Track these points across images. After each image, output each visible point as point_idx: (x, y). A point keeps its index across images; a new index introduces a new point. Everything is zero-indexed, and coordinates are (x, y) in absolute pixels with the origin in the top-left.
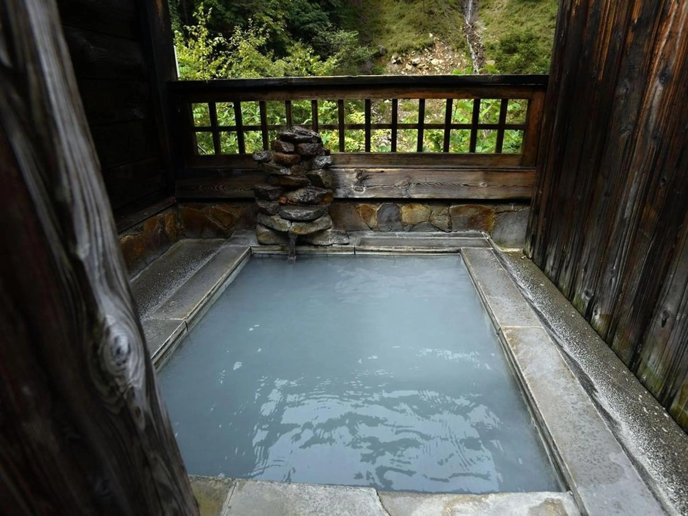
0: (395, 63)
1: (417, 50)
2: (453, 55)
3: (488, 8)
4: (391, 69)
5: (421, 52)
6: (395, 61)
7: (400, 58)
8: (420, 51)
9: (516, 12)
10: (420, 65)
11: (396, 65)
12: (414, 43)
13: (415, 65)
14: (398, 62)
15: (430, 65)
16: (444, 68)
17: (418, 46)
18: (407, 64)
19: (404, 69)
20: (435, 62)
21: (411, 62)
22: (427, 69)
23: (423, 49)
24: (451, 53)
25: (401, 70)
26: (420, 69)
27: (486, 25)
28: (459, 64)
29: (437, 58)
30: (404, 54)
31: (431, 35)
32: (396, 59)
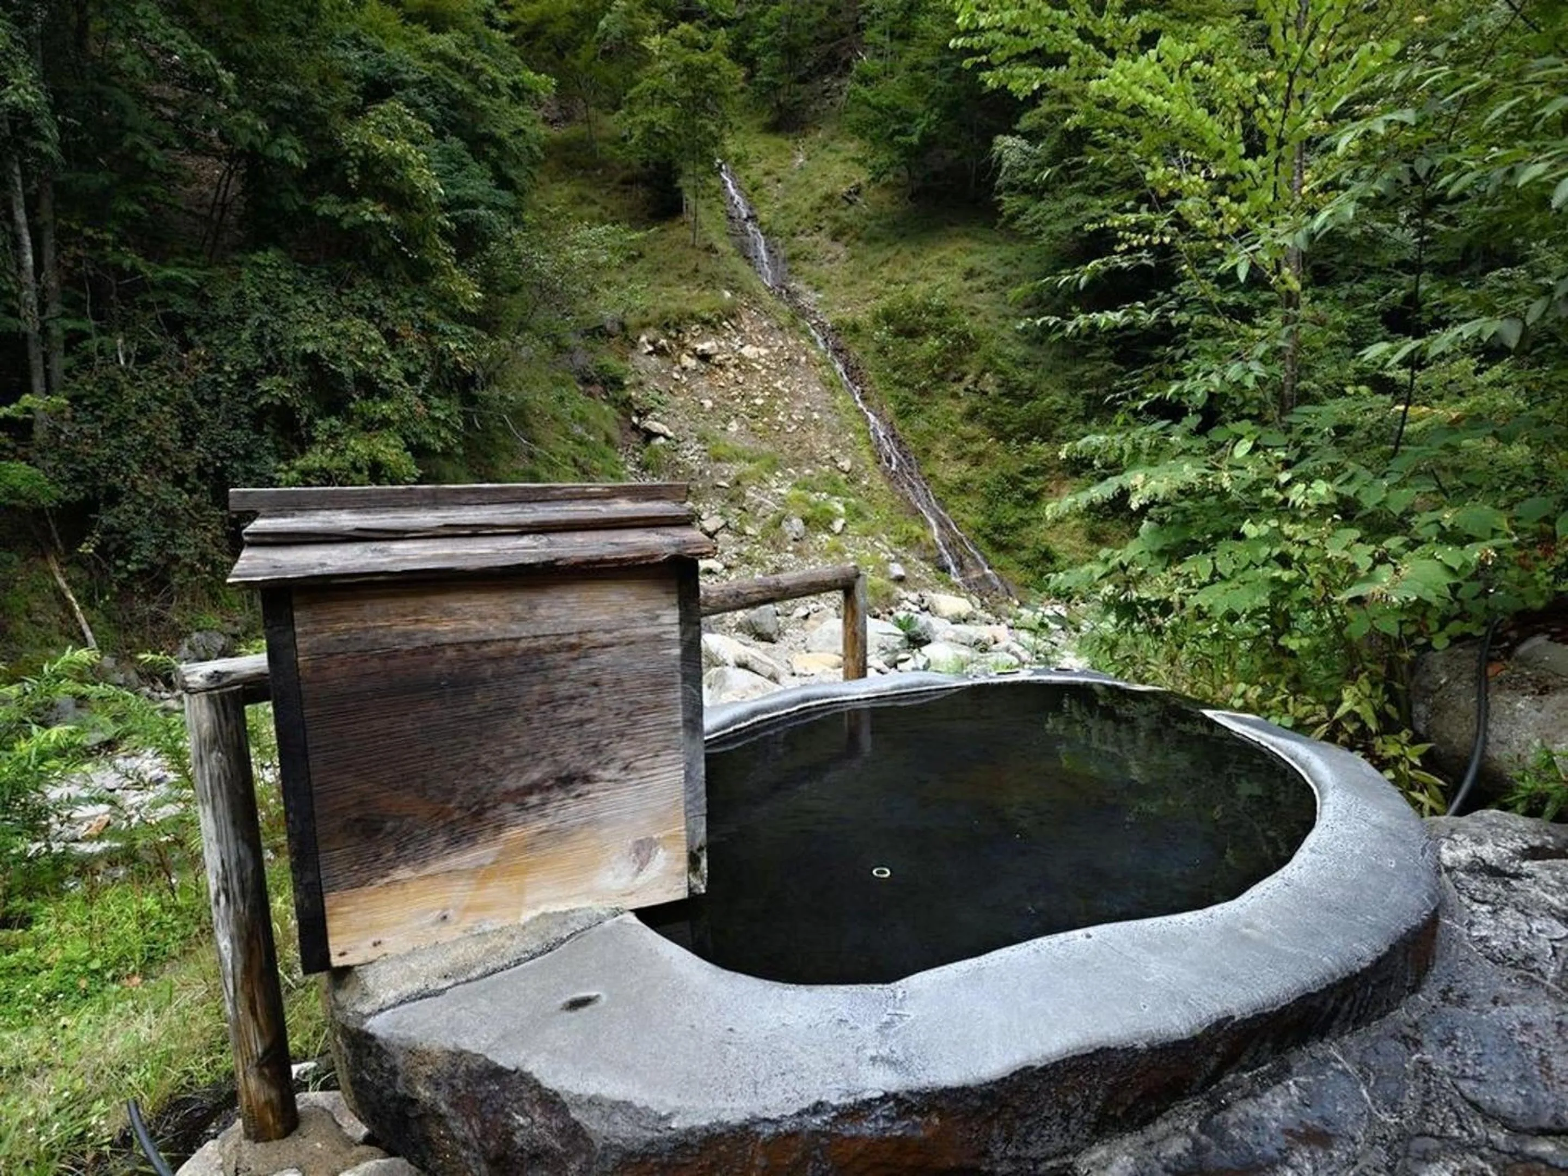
0: (650, 353)
1: (707, 322)
2: (784, 339)
4: (645, 366)
5: (714, 327)
6: (650, 348)
7: (663, 341)
8: (711, 326)
9: (882, 264)
10: (719, 357)
11: (654, 359)
12: (696, 308)
13: (704, 357)
14: (660, 351)
15: (742, 358)
16: (773, 366)
17: (707, 316)
18: (684, 356)
19: (677, 367)
20: (749, 351)
21: (695, 350)
22: (736, 366)
23: (720, 319)
24: (780, 335)
25: (670, 369)
26: (721, 366)
27: (817, 290)
28: (803, 359)
29: (753, 344)
30: (673, 333)
31: (728, 294)
32: (652, 343)
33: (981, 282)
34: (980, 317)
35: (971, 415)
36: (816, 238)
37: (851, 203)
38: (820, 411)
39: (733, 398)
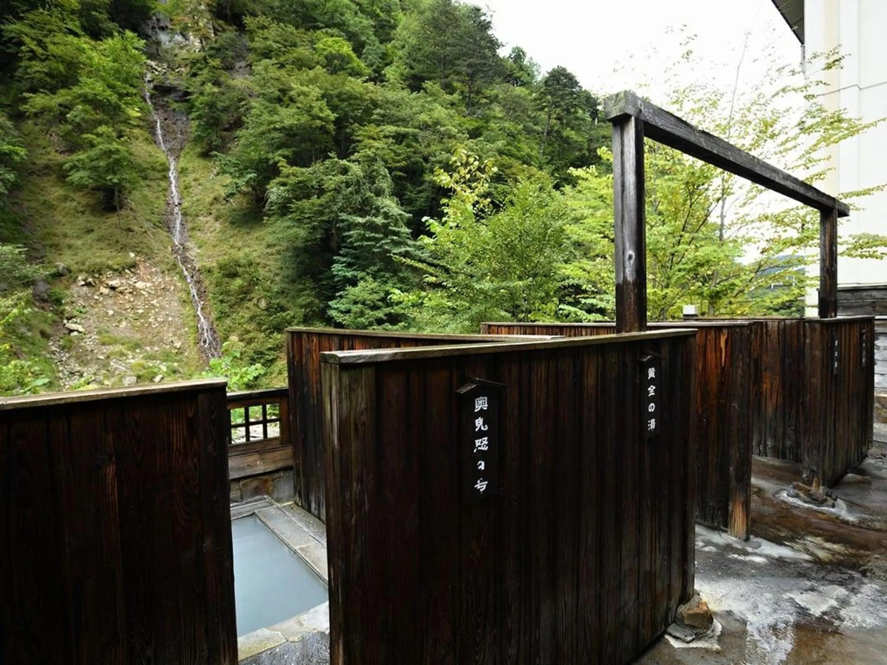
0: (83, 286)
1: (116, 270)
2: (163, 278)
3: (199, 230)
4: (78, 292)
5: (120, 273)
6: (83, 283)
7: (90, 280)
8: (119, 272)
9: (231, 237)
10: (121, 288)
11: (85, 288)
12: (110, 263)
13: (113, 288)
14: (88, 285)
15: (135, 288)
16: (153, 292)
17: (116, 267)
18: (101, 287)
19: (98, 293)
20: (140, 285)
21: (107, 285)
22: (130, 293)
23: (124, 269)
24: (161, 275)
25: (94, 294)
26: (121, 293)
27: (200, 247)
28: (172, 288)
29: (143, 280)
30: (97, 275)
31: (132, 255)
32: (85, 280)
33: (274, 250)
34: (267, 269)
35: (252, 319)
36: (209, 218)
37: (227, 201)
38: (173, 316)
39: (126, 309)
